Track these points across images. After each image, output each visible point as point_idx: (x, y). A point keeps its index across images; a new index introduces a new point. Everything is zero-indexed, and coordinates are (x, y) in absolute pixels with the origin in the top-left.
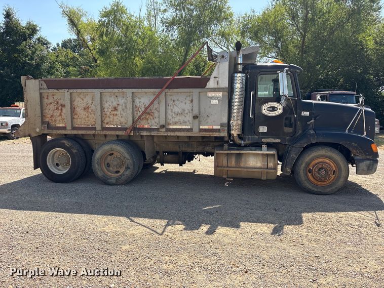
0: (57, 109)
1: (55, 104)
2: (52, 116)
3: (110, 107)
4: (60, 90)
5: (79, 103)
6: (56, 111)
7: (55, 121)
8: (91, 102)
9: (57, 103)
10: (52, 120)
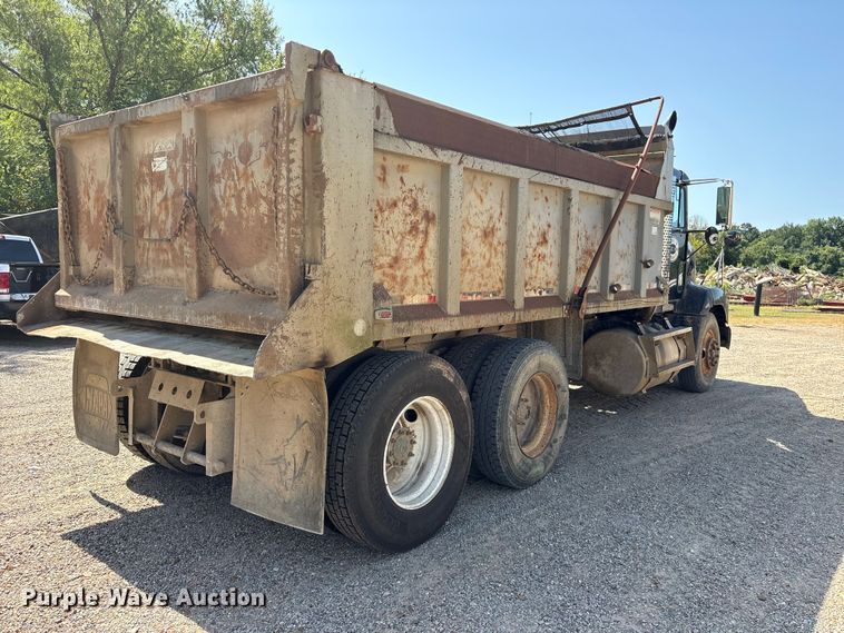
0: (414, 228)
1: (407, 210)
2: (396, 260)
3: (535, 233)
4: (439, 152)
5: (474, 211)
6: (408, 240)
7: (404, 280)
8: (499, 211)
9: (414, 207)
10: (394, 278)
